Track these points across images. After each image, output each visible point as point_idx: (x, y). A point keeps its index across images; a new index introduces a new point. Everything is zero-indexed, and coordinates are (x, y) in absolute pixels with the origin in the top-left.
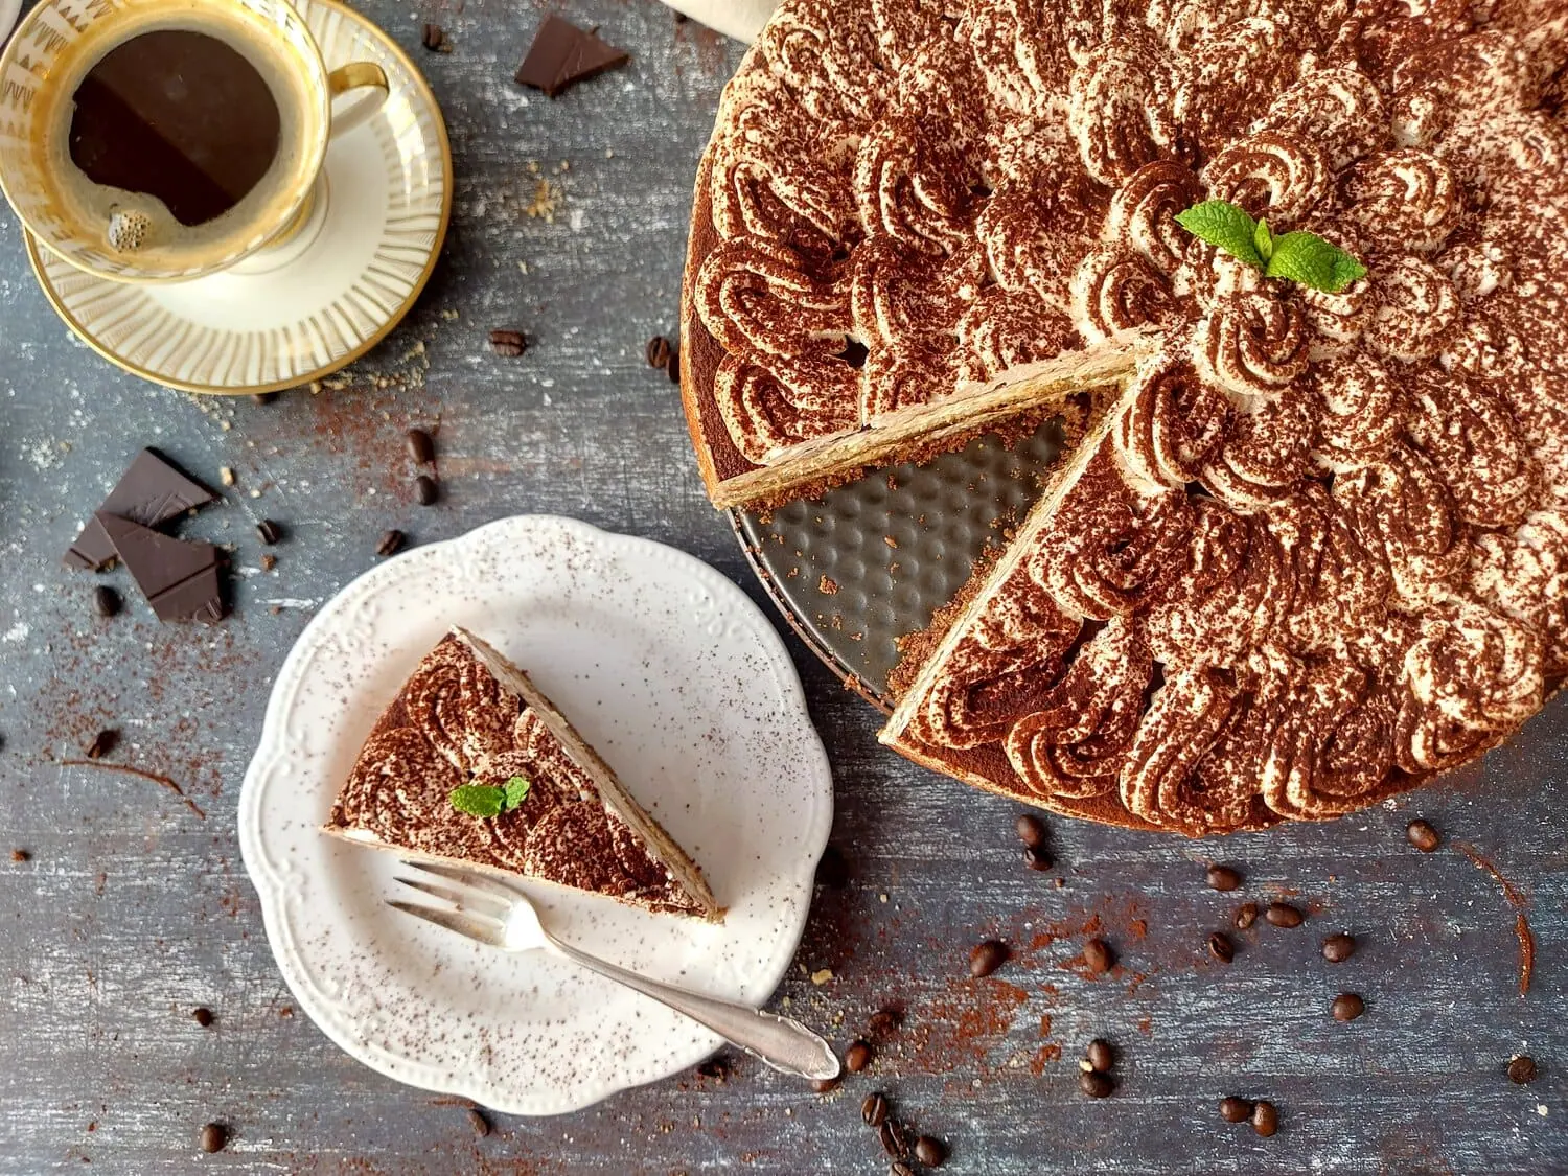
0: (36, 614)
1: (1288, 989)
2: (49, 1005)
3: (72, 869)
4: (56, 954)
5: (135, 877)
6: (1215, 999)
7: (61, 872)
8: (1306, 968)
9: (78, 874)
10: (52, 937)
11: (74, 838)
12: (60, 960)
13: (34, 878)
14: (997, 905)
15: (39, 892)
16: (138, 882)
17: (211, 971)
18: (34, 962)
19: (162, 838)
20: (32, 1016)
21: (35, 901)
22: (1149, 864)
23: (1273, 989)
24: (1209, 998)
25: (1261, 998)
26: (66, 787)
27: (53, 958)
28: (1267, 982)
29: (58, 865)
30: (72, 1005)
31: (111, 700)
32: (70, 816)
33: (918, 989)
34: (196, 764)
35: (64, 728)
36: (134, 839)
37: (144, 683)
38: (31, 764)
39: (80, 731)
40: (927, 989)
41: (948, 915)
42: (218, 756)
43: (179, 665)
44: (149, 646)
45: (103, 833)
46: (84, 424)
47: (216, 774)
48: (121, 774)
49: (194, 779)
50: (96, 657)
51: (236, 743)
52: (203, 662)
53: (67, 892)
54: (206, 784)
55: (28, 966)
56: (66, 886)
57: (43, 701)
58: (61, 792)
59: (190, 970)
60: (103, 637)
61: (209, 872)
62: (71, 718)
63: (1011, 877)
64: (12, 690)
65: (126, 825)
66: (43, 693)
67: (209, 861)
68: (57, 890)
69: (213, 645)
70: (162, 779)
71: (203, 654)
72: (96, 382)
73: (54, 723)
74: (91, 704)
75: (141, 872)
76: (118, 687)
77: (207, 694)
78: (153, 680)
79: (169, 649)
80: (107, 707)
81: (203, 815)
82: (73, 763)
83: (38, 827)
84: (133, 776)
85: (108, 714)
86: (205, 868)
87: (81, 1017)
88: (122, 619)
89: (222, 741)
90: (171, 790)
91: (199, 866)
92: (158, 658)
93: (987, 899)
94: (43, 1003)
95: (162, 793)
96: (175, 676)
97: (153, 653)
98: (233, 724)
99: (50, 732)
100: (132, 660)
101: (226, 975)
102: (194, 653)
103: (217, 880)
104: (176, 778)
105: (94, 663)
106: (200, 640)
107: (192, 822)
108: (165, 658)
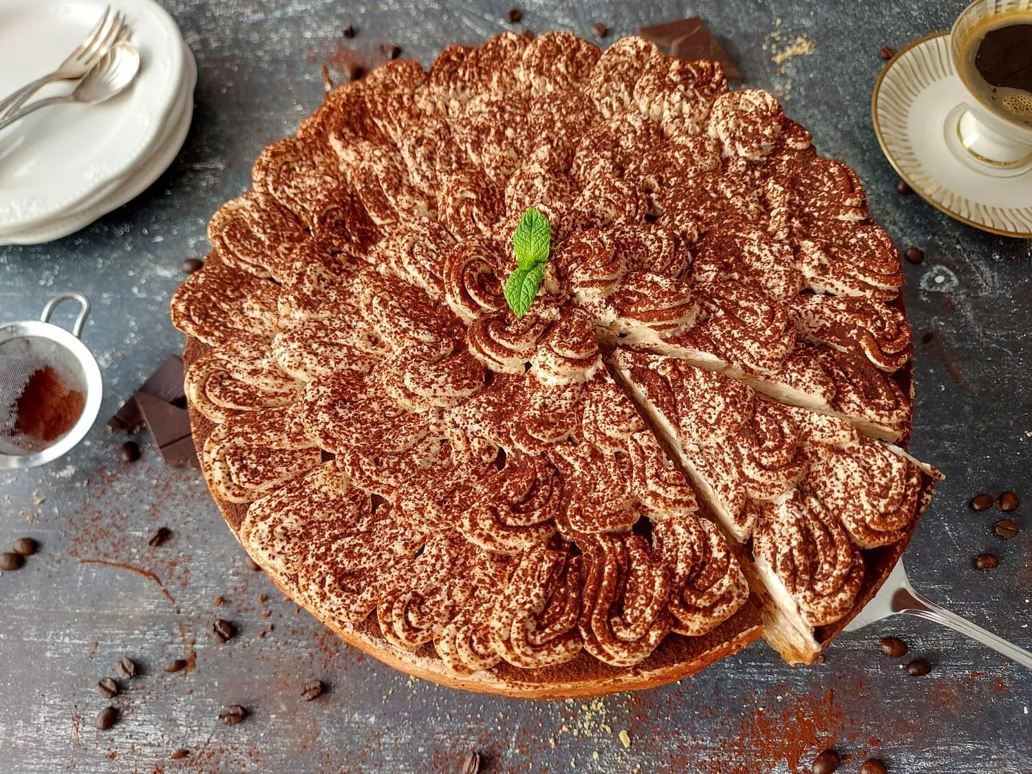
0: (82, 460)
1: (988, 753)
2: (39, 742)
3: (75, 638)
4: (52, 702)
5: (118, 646)
6: (932, 759)
7: (67, 640)
8: (999, 736)
9: (77, 642)
10: (51, 689)
11: (80, 615)
12: (53, 707)
13: (46, 643)
14: (755, 682)
15: (48, 654)
16: (120, 649)
17: (163, 719)
18: (35, 708)
19: (142, 617)
20: (24, 751)
21: (44, 660)
22: (866, 651)
23: (977, 752)
24: (926, 760)
25: (967, 760)
26: (81, 578)
27: (49, 705)
28: (969, 746)
29: (65, 635)
30: (56, 743)
31: (122, 519)
32: (79, 599)
33: (698, 748)
34: (174, 564)
35: (87, 537)
36: (122, 617)
37: (147, 507)
38: (59, 562)
39: (97, 539)
40: (705, 748)
41: (717, 689)
42: (190, 558)
43: (172, 496)
44: (154, 482)
45: (101, 612)
46: (135, 342)
47: (187, 571)
48: (120, 570)
49: (171, 574)
50: (118, 489)
51: (204, 549)
52: (189, 493)
53: (68, 655)
54: (179, 578)
55: (30, 711)
56: (68, 650)
57: (76, 518)
58: (76, 581)
59: (147, 717)
60: (124, 476)
61: (172, 643)
62: (93, 530)
63: (763, 659)
64: (56, 510)
65: (118, 607)
66: (76, 512)
67: (172, 634)
68: (62, 653)
69: (197, 482)
70: (148, 574)
71: (190, 488)
72: (147, 317)
73: (81, 533)
74: (108, 521)
75: (123, 642)
76: (128, 509)
77: (188, 515)
78: (153, 505)
79: (167, 485)
80: (118, 523)
81: (174, 601)
82: (88, 561)
83: (56, 607)
84: (129, 571)
85: (118, 528)
86: (169, 640)
87: (61, 753)
88: (139, 464)
89: (194, 549)
90: (154, 582)
91: (165, 637)
92: (159, 490)
93: (747, 677)
94: (35, 741)
95: (147, 583)
96: (168, 503)
97: (157, 486)
98: (203, 536)
99: (76, 540)
100: (141, 491)
101: (173, 721)
102: (183, 487)
103: (176, 649)
104: (158, 575)
105: (115, 493)
106: (188, 478)
107: (165, 605)
108: (164, 490)
